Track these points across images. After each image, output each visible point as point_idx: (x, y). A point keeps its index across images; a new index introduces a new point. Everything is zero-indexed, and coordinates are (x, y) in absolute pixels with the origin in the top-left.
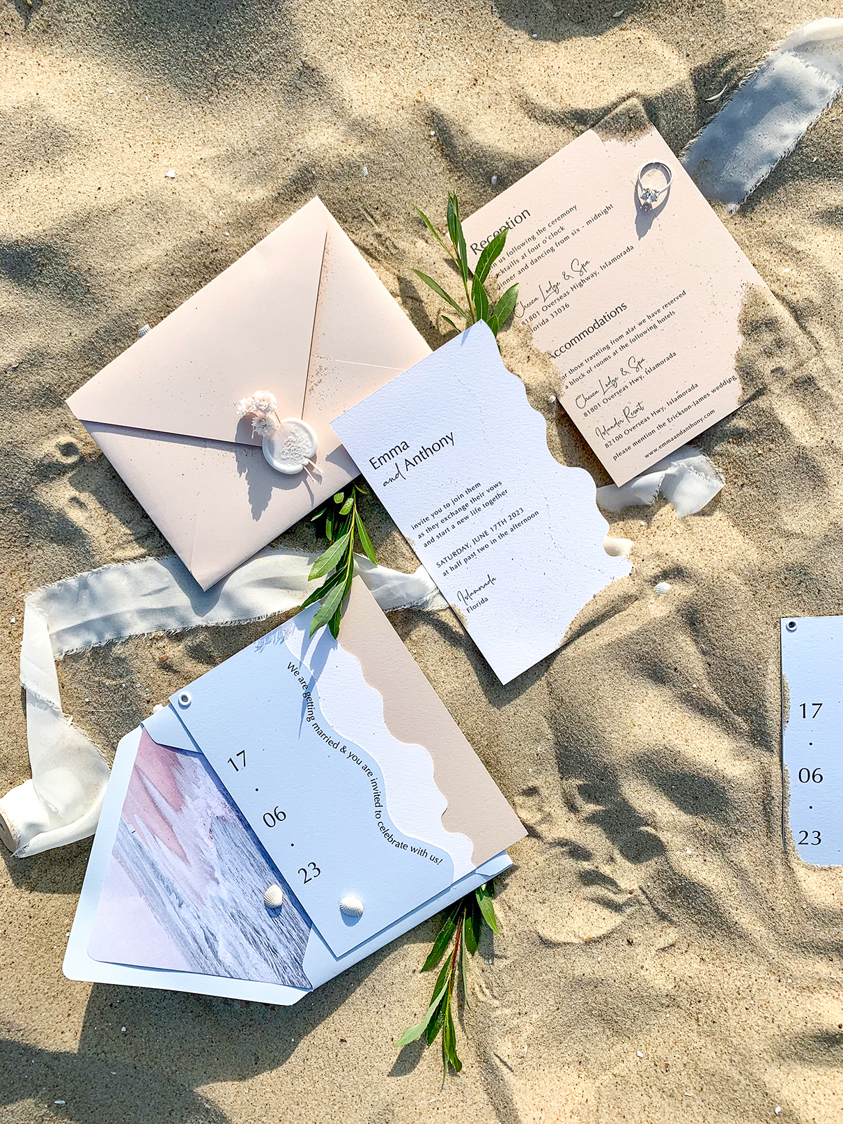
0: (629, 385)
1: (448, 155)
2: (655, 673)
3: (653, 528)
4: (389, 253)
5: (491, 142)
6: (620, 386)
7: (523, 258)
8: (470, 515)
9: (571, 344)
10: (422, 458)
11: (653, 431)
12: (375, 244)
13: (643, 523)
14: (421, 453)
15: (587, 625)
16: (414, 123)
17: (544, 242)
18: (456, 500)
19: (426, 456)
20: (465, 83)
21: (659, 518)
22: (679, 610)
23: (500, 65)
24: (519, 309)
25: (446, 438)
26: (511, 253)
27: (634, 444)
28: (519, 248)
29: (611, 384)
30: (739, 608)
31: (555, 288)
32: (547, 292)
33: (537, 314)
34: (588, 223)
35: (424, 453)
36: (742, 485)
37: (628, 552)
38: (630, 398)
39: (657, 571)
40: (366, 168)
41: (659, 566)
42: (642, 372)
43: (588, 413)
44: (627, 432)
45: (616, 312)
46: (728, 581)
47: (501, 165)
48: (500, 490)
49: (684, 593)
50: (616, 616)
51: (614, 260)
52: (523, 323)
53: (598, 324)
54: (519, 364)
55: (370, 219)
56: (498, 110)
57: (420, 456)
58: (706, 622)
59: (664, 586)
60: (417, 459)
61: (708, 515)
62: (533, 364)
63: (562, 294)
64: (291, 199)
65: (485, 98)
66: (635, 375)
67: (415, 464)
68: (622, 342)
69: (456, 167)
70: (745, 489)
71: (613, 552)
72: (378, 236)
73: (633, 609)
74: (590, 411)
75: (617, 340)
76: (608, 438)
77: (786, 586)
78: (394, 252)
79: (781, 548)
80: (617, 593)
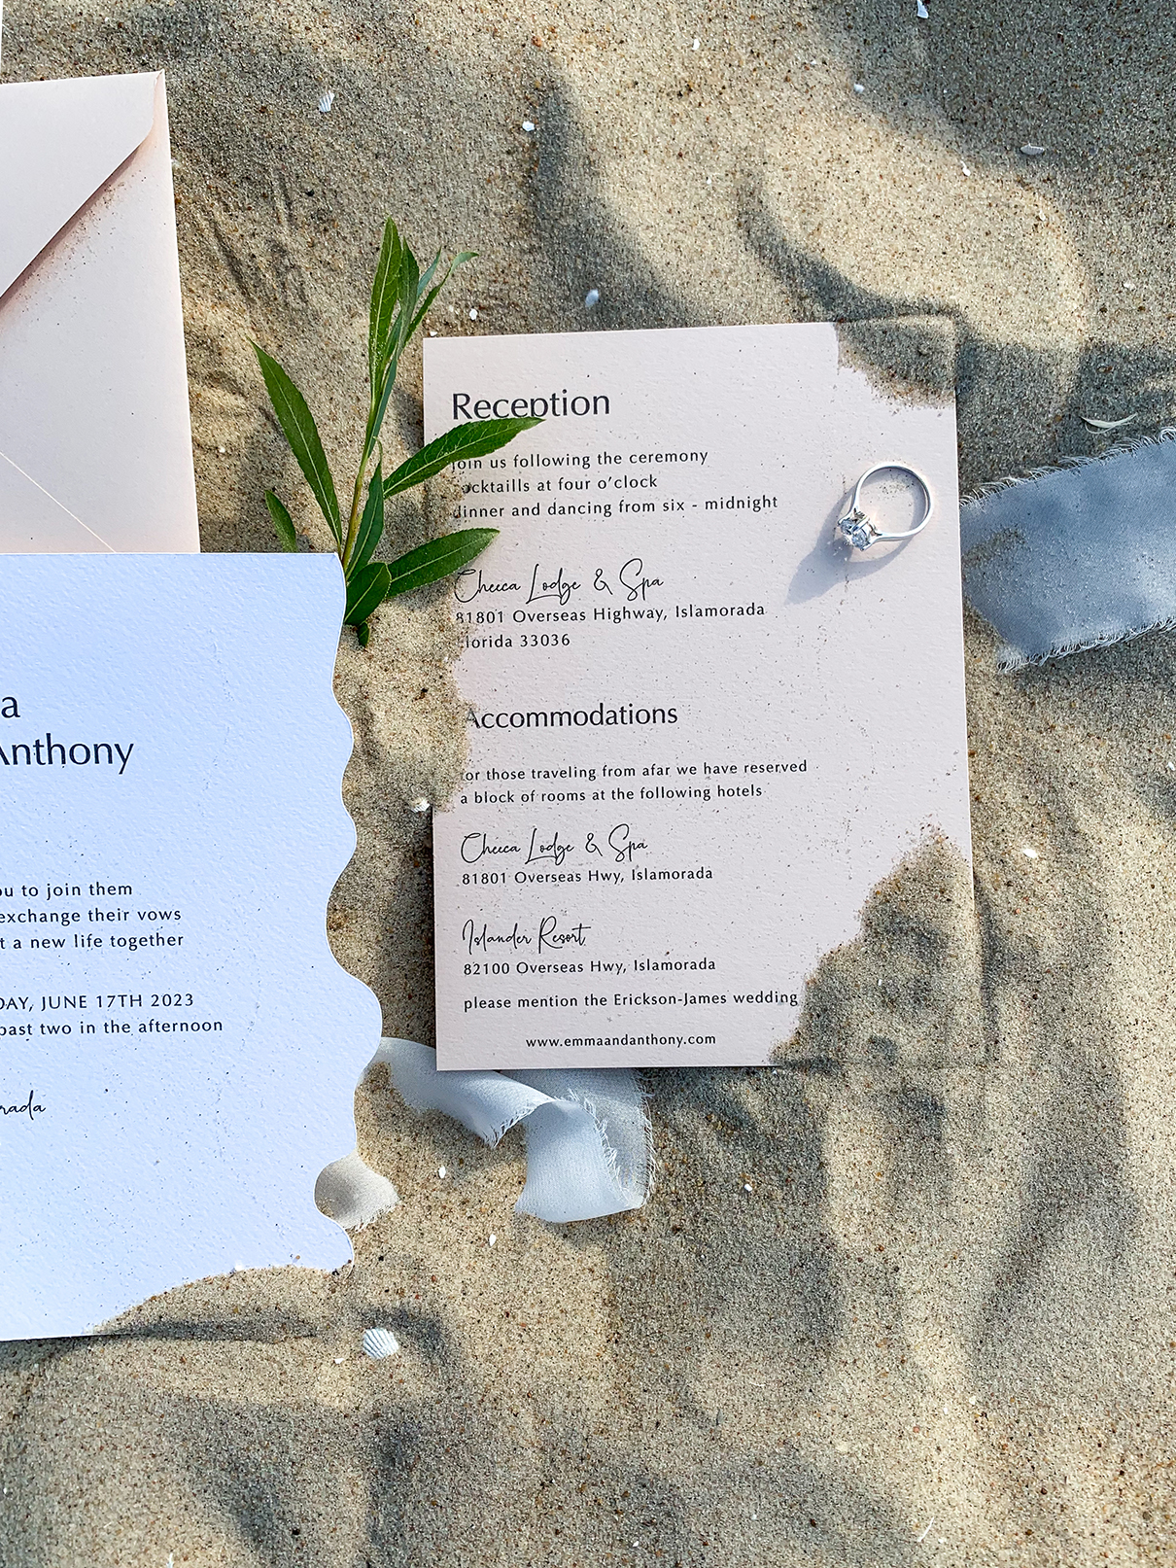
0: (585, 876)
1: (536, 191)
2: (252, 1508)
3: (455, 1198)
4: (280, 299)
5: (632, 221)
6: (568, 866)
7: (541, 488)
8: (70, 942)
9: (525, 720)
10: (33, 758)
11: (573, 1001)
12: (263, 261)
13: (443, 1172)
14: (38, 745)
15: (176, 1325)
16: (499, 78)
17: (602, 485)
18: (59, 891)
19: (44, 758)
20: (663, 79)
21: (482, 1182)
22: (377, 1416)
23: (758, 95)
24: (468, 584)
25: (114, 750)
26: (524, 463)
27: (523, 1002)
28: (547, 462)
29: (552, 852)
30: (495, 1493)
31: (565, 589)
32: (545, 586)
33: (497, 617)
34: (710, 504)
35: (44, 750)
36: (676, 1230)
37: (363, 1216)
38: (570, 904)
39: (392, 1302)
40: (332, 96)
41: (401, 1293)
42: (625, 869)
43: (472, 879)
44: (522, 968)
45: (651, 717)
46: (510, 1420)
47: (621, 276)
48: (168, 929)
49: (410, 1387)
50: (249, 1344)
51: (710, 611)
52: (460, 617)
53: (600, 717)
54: (393, 694)
55: (281, 205)
56: (691, 173)
57: (33, 750)
58: (416, 1475)
59: (385, 1342)
60: (21, 752)
61: (575, 1243)
62: (423, 711)
63: (568, 609)
64: (139, 53)
65: (683, 135)
66: (607, 863)
67: (11, 760)
68: (625, 783)
69: (538, 225)
70: (676, 1239)
71: (333, 1195)
72: (279, 250)
73: (283, 1352)
74: (479, 878)
75: (618, 773)
76: (479, 955)
77: (617, 1512)
78: (294, 302)
79: (658, 1424)
80: (275, 1296)
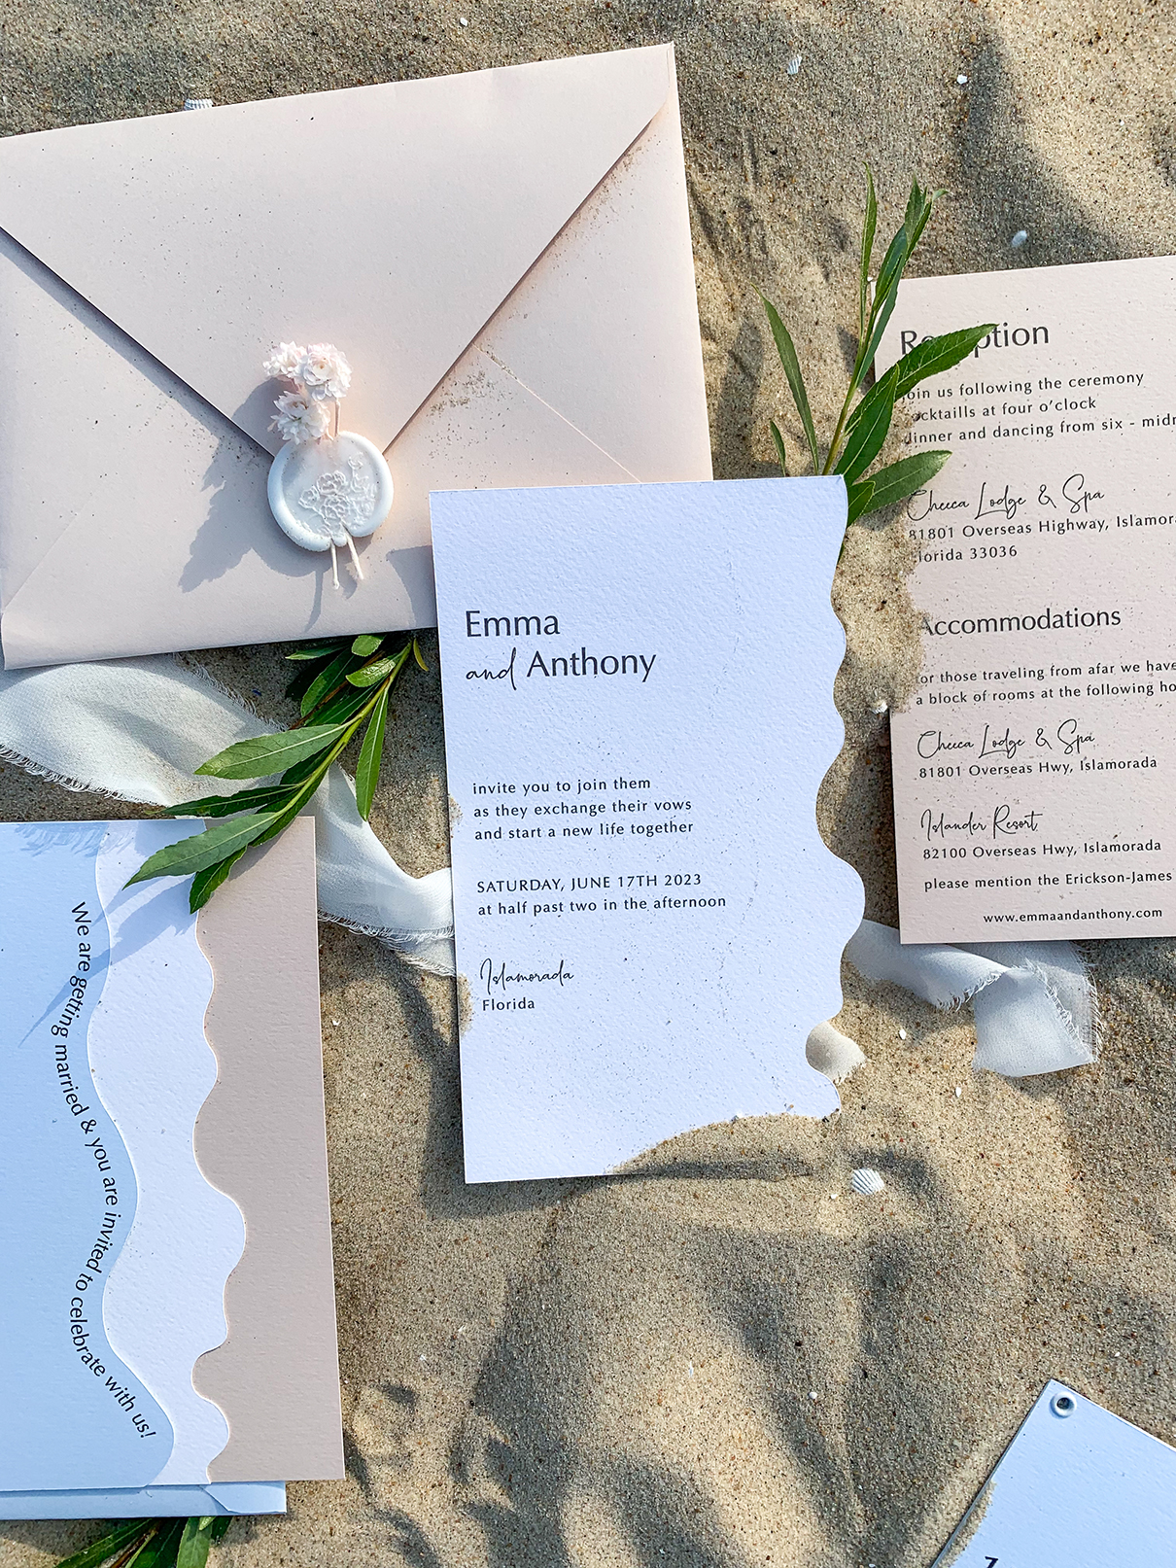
0: (1035, 768)
1: (963, 141)
2: (758, 1324)
3: (917, 1056)
4: (744, 251)
5: (1058, 164)
6: (1019, 760)
7: (986, 413)
8: (596, 830)
9: (976, 626)
10: (570, 669)
11: (1028, 881)
12: (731, 216)
13: (903, 1034)
14: (574, 658)
15: (688, 1166)
16: (940, 34)
17: (1044, 408)
18: (588, 786)
19: (579, 670)
20: (1076, 29)
21: (939, 1042)
22: (872, 1244)
23: (1157, 40)
24: (920, 503)
25: (639, 660)
26: (970, 391)
27: (980, 883)
28: (990, 390)
29: (1004, 747)
30: (985, 1310)
31: (1011, 504)
32: (992, 503)
33: (948, 532)
34: (1146, 422)
35: (580, 663)
36: (1127, 1081)
37: (844, 1071)
38: (1021, 794)
39: (878, 1146)
40: (800, 58)
41: (886, 1137)
42: (1073, 760)
43: (929, 773)
44: (978, 852)
45: (1096, 619)
46: (996, 1247)
47: (1050, 216)
48: (680, 817)
49: (901, 1218)
50: (753, 1182)
51: (1150, 520)
52: (912, 534)
53: (1047, 621)
54: (859, 606)
55: (748, 164)
56: (1104, 116)
57: (570, 663)
58: (908, 1295)
59: (873, 1180)
60: (560, 664)
61: (1031, 1095)
62: (884, 621)
63: (1014, 522)
64: (625, 30)
65: (1095, 82)
66: (1057, 756)
67: (550, 672)
68: (1071, 680)
69: (964, 173)
70: (1129, 1091)
71: (818, 1055)
72: (745, 206)
73: (788, 1188)
74: (936, 772)
75: (1065, 672)
76: (937, 841)
77: (1100, 1326)
78: (756, 254)
79: (1134, 1250)
80: (779, 1140)
